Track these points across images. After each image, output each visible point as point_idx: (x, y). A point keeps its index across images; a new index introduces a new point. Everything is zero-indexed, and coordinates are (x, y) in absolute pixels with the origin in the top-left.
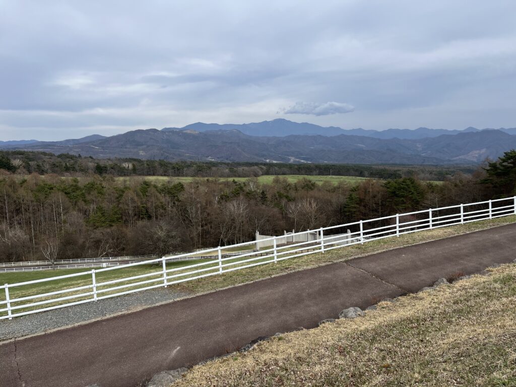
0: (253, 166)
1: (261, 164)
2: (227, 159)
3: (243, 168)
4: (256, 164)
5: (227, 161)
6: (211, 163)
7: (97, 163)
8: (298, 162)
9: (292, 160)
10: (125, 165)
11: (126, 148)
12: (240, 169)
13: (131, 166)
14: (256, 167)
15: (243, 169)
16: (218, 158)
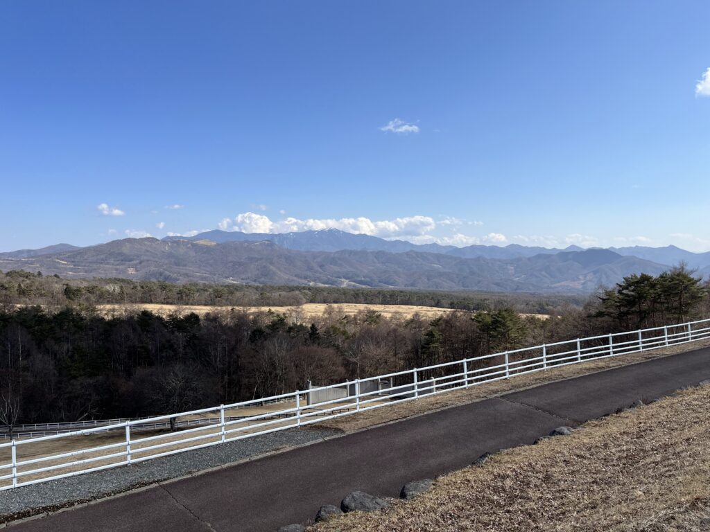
0: (293, 290)
1: (304, 288)
2: (255, 281)
3: (278, 293)
4: (297, 288)
5: (256, 284)
6: (233, 285)
7: (67, 285)
8: (354, 286)
9: (345, 284)
10: (110, 288)
11: (108, 263)
12: (276, 294)
13: (117, 289)
14: (297, 292)
15: (280, 295)
16: (242, 279)
